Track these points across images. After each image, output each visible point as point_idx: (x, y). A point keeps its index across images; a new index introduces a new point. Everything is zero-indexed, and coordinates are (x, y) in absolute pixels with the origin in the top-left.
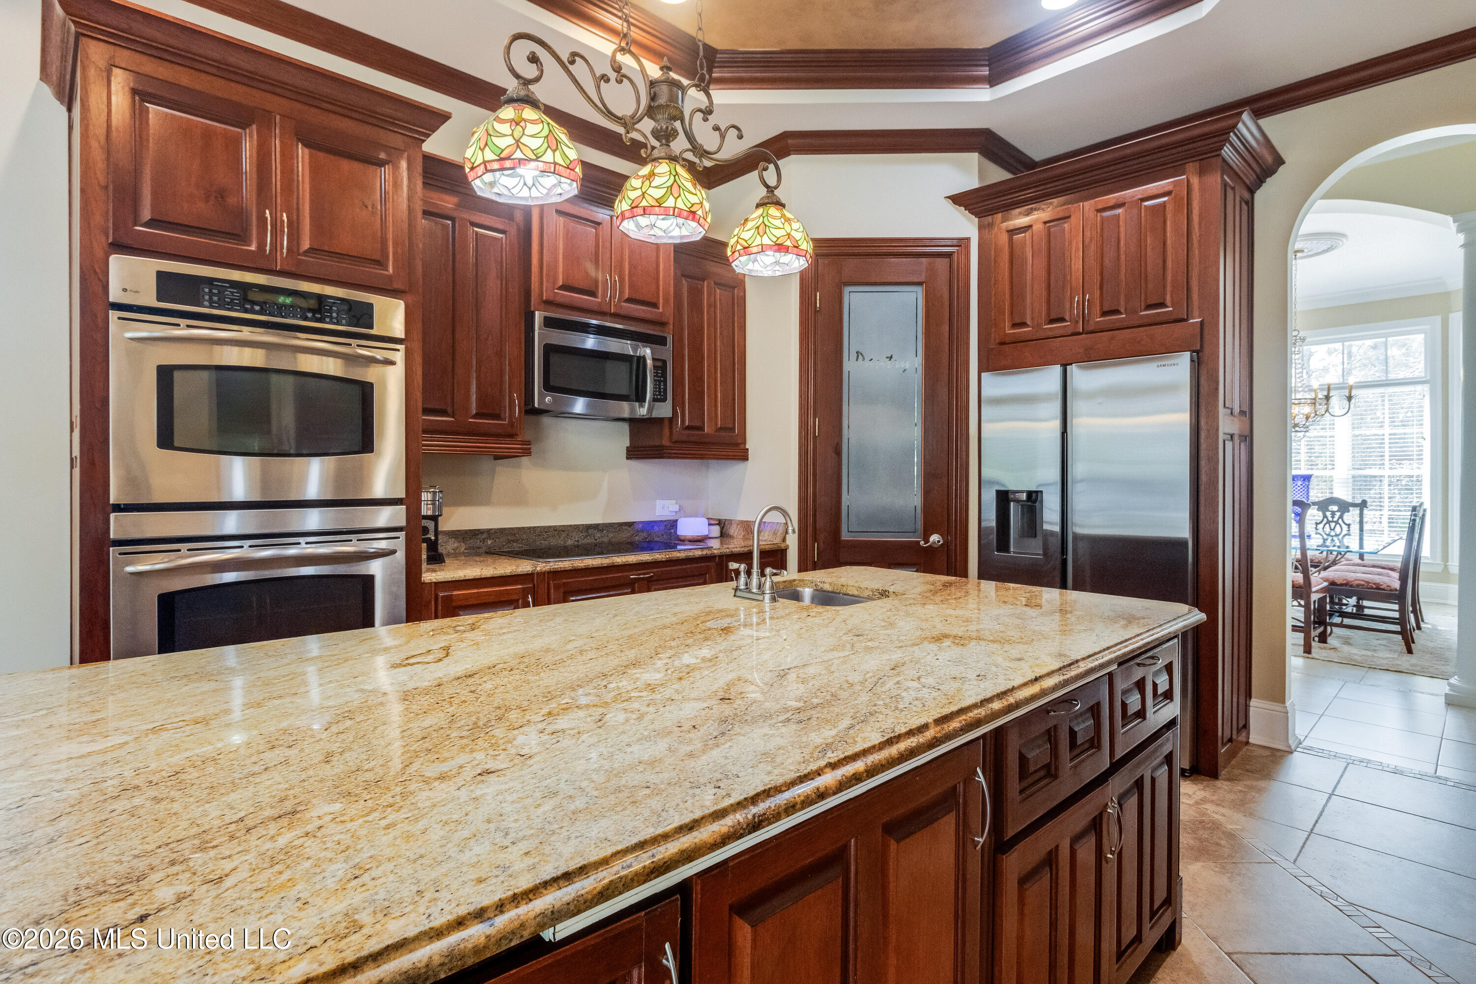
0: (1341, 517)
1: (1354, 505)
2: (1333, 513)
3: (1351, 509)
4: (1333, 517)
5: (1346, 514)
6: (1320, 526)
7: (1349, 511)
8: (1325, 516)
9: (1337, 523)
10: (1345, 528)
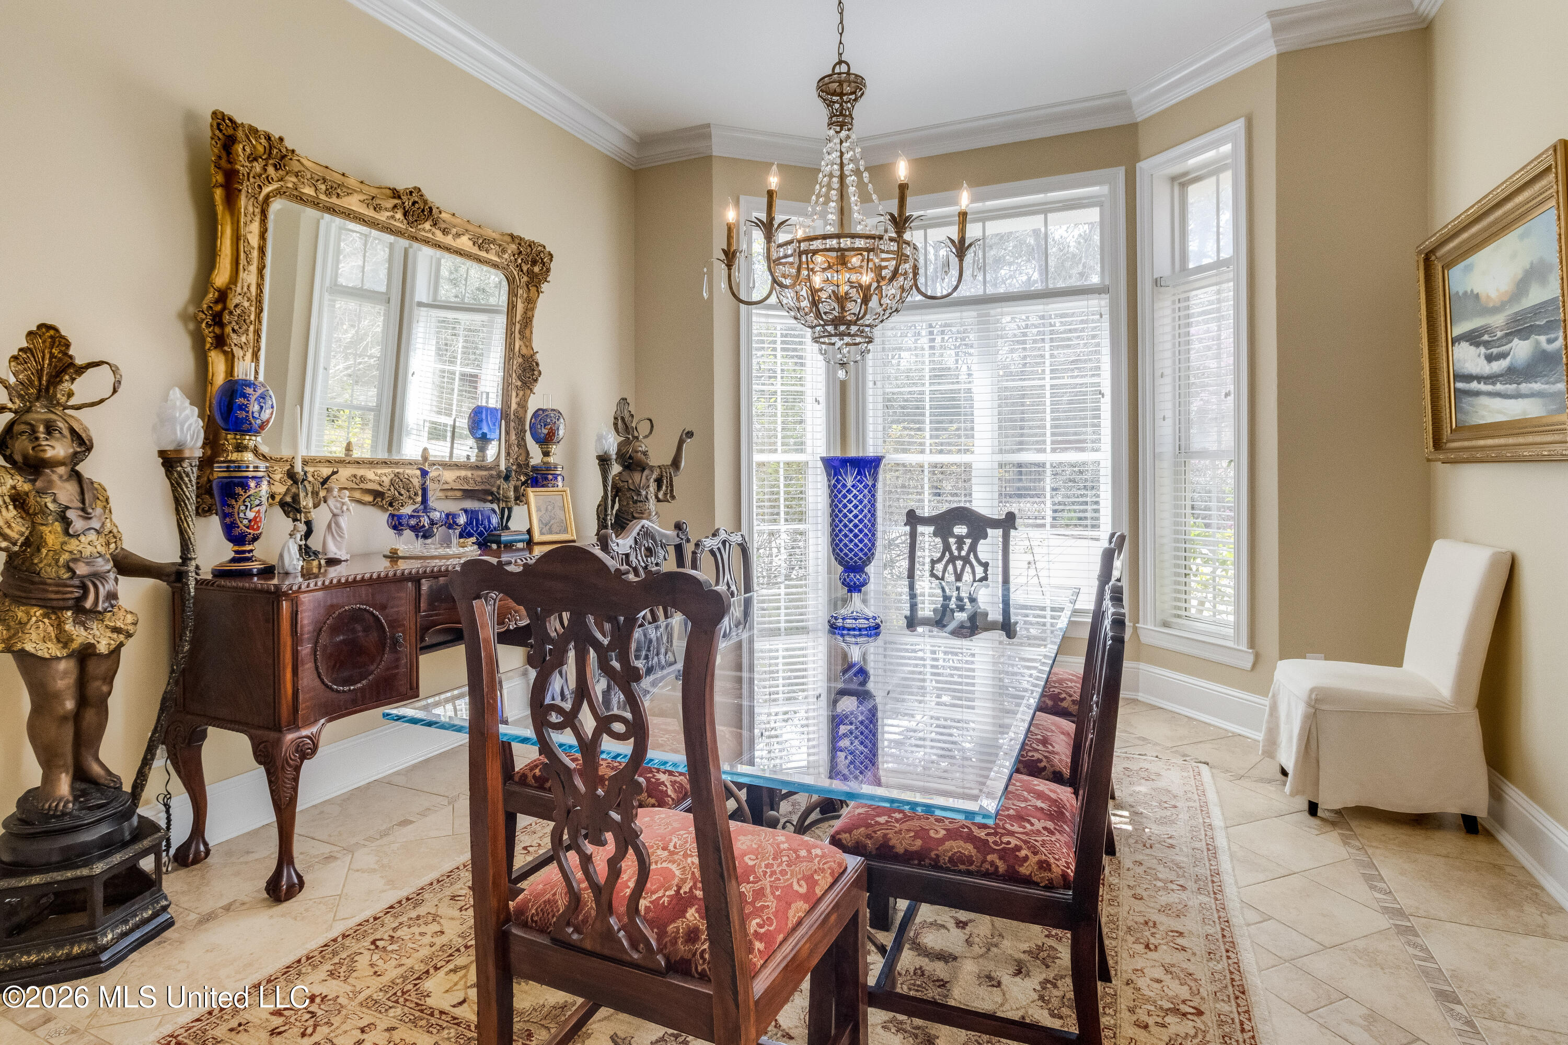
0: (973, 549)
1: (995, 524)
2: (960, 541)
3: (989, 531)
4: (960, 549)
5: (982, 541)
6: (939, 567)
7: (985, 537)
8: (947, 547)
9: (966, 560)
10: (979, 571)
